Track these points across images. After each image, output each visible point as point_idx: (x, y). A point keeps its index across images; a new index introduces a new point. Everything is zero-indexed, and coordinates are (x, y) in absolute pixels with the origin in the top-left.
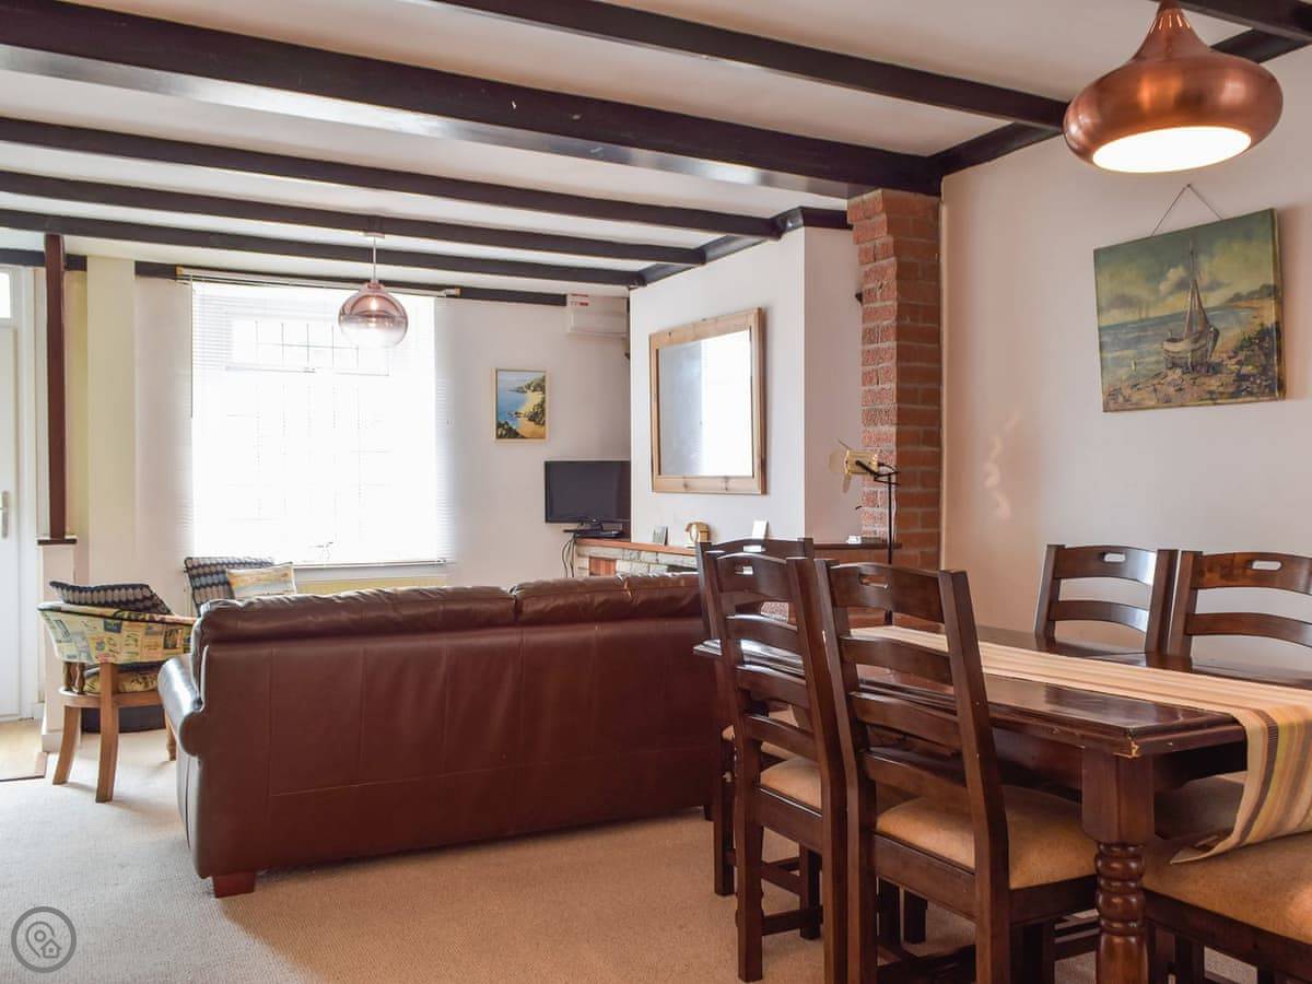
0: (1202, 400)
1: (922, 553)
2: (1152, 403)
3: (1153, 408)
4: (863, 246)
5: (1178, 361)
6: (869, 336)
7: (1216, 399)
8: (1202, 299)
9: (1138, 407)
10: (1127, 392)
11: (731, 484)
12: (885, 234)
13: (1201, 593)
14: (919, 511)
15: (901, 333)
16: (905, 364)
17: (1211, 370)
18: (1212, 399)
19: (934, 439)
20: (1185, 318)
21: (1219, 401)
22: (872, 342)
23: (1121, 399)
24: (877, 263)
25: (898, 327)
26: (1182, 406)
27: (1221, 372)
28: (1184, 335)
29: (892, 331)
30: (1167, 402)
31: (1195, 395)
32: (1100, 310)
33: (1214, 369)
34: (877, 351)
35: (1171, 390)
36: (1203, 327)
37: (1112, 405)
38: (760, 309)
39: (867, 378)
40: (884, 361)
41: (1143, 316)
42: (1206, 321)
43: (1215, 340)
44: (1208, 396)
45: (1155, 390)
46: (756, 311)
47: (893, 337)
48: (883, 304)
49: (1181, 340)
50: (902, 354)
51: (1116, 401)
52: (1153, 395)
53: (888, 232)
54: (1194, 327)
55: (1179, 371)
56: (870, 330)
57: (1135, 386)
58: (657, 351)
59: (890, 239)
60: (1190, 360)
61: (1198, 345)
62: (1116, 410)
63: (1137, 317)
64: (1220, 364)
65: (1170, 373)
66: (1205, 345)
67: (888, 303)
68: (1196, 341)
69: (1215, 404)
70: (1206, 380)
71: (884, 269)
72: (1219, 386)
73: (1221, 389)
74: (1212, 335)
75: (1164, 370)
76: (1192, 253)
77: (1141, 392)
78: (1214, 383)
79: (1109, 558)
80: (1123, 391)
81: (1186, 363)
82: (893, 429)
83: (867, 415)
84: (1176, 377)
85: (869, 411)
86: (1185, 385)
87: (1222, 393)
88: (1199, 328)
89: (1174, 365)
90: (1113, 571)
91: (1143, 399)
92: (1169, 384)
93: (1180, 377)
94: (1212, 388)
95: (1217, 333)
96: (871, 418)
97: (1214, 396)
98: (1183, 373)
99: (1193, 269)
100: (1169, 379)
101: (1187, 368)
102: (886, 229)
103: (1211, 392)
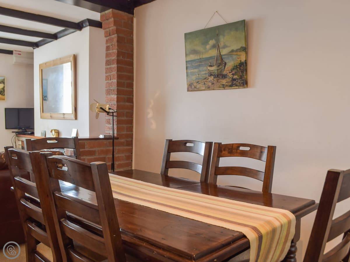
0: (220, 87)
1: (126, 141)
2: (204, 88)
3: (204, 90)
4: (106, 30)
5: (212, 73)
6: (108, 63)
7: (225, 87)
8: (220, 51)
9: (199, 90)
10: (195, 84)
11: (66, 116)
12: (113, 25)
13: (221, 159)
14: (125, 126)
15: (118, 62)
16: (120, 73)
17: (223, 77)
18: (223, 87)
19: (131, 100)
20: (215, 59)
21: (226, 88)
22: (109, 65)
23: (193, 87)
24: (111, 37)
25: (117, 59)
26: (214, 89)
27: (227, 78)
28: (214, 64)
29: (115, 61)
30: (208, 88)
31: (218, 86)
32: (186, 55)
33: (224, 76)
34: (110, 68)
35: (210, 84)
36: (221, 61)
37: (190, 89)
38: (74, 55)
39: (107, 78)
40: (113, 72)
41: (201, 57)
42: (222, 59)
43: (225, 66)
44: (222, 86)
45: (205, 84)
46: (73, 55)
47: (115, 64)
48: (112, 51)
49: (213, 66)
50: (119, 70)
51: (192, 88)
52: (204, 85)
53: (114, 25)
54: (218, 62)
55: (212, 77)
56: (108, 60)
57: (198, 82)
58: (42, 70)
59: (115, 28)
60: (216, 73)
61: (219, 68)
62: (191, 91)
63: (199, 58)
64: (226, 75)
65: (210, 77)
66: (221, 68)
67: (114, 51)
68: (219, 66)
69: (224, 89)
70: (222, 80)
71: (113, 38)
72: (226, 83)
73: (227, 84)
74: (224, 64)
75: (208, 77)
76: (217, 35)
77: (200, 84)
78: (224, 82)
79: (188, 145)
80: (194, 84)
81: (215, 74)
82: (116, 96)
83: (107, 91)
84: (212, 79)
85: (108, 90)
86: (215, 82)
87: (227, 85)
88: (220, 62)
89: (211, 75)
90: (189, 150)
91: (200, 87)
92: (209, 82)
93: (213, 79)
94: (223, 83)
95: (225, 64)
96: (108, 92)
97: (224, 86)
98: (214, 78)
99: (218, 41)
100: (209, 80)
101: (215, 76)
102: (113, 24)
103: (223, 85)
